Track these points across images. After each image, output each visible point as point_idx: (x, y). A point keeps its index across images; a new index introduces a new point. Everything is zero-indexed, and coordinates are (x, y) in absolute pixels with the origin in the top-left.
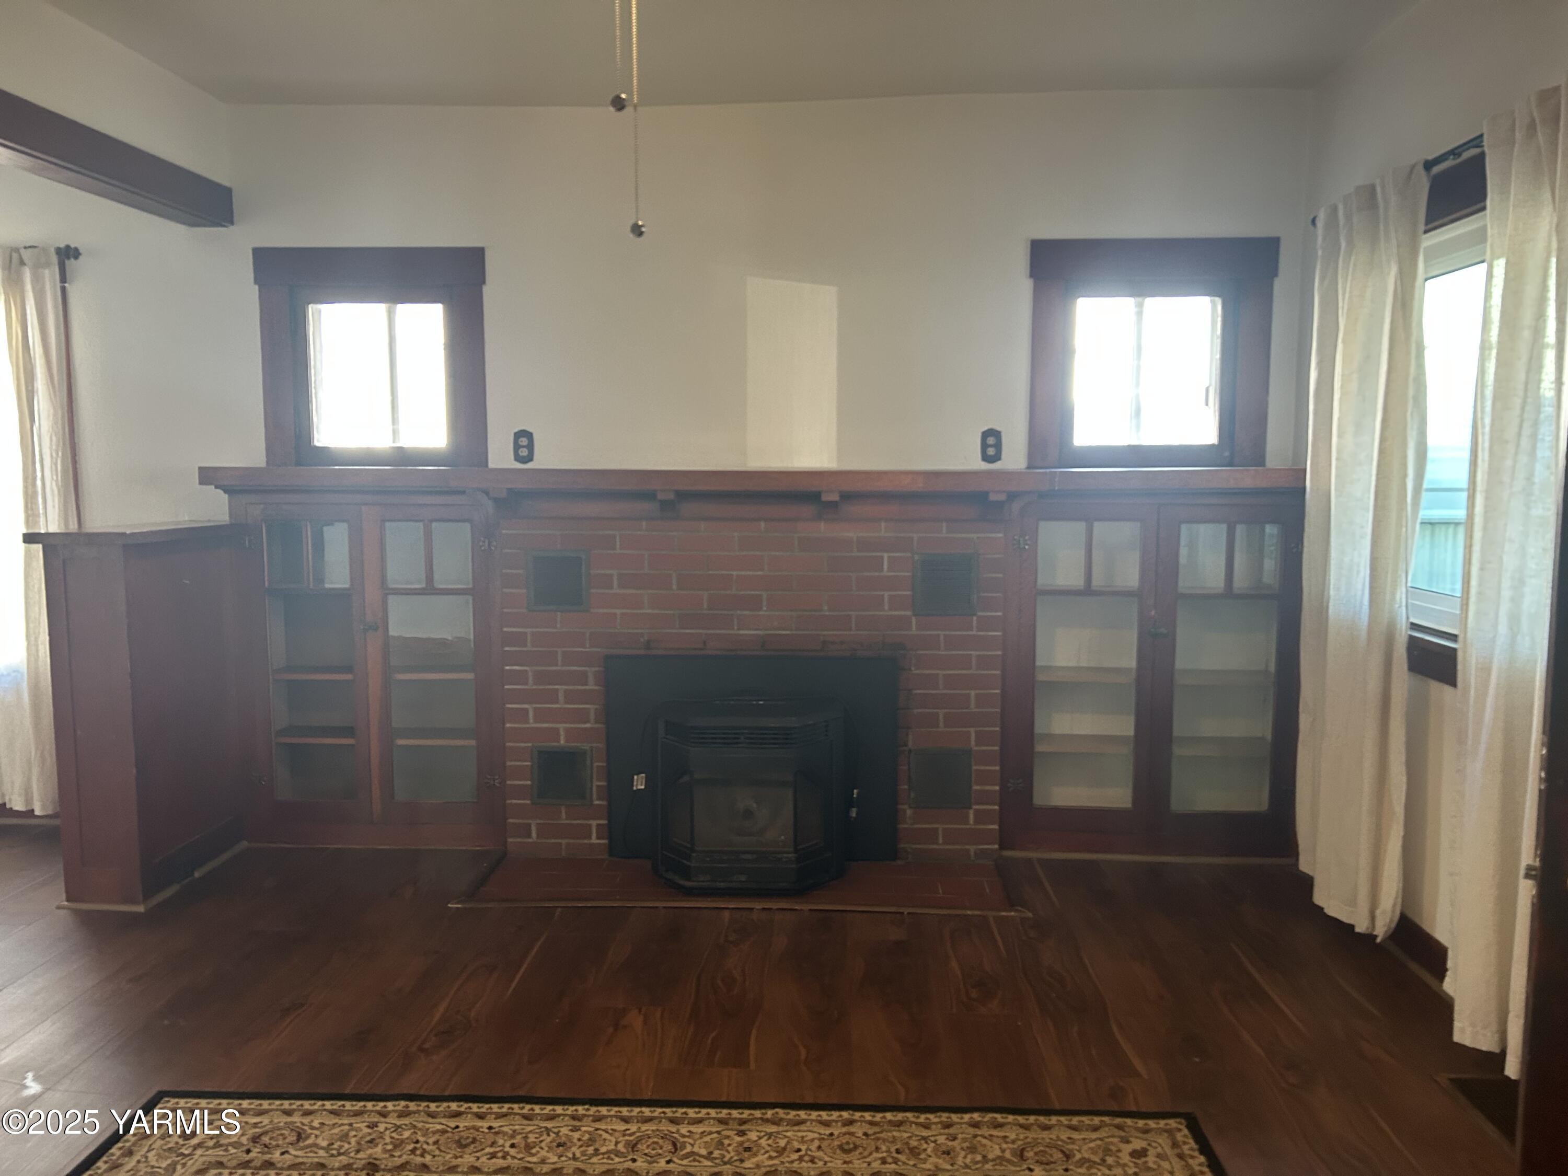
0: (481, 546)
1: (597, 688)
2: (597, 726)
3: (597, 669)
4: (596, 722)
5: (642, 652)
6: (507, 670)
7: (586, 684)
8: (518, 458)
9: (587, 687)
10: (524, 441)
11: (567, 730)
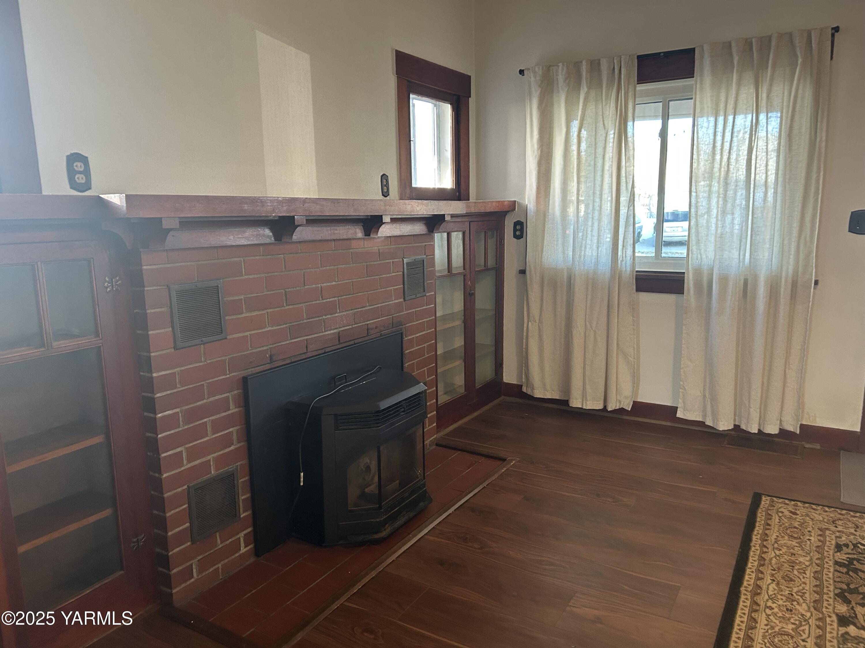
0: (107, 288)
1: (237, 410)
2: (238, 445)
3: (235, 392)
4: (239, 442)
5: (267, 367)
6: (160, 417)
7: (229, 410)
8: (73, 185)
9: (230, 412)
10: (79, 166)
11: (216, 459)
